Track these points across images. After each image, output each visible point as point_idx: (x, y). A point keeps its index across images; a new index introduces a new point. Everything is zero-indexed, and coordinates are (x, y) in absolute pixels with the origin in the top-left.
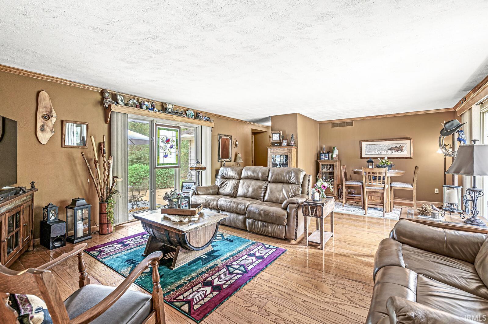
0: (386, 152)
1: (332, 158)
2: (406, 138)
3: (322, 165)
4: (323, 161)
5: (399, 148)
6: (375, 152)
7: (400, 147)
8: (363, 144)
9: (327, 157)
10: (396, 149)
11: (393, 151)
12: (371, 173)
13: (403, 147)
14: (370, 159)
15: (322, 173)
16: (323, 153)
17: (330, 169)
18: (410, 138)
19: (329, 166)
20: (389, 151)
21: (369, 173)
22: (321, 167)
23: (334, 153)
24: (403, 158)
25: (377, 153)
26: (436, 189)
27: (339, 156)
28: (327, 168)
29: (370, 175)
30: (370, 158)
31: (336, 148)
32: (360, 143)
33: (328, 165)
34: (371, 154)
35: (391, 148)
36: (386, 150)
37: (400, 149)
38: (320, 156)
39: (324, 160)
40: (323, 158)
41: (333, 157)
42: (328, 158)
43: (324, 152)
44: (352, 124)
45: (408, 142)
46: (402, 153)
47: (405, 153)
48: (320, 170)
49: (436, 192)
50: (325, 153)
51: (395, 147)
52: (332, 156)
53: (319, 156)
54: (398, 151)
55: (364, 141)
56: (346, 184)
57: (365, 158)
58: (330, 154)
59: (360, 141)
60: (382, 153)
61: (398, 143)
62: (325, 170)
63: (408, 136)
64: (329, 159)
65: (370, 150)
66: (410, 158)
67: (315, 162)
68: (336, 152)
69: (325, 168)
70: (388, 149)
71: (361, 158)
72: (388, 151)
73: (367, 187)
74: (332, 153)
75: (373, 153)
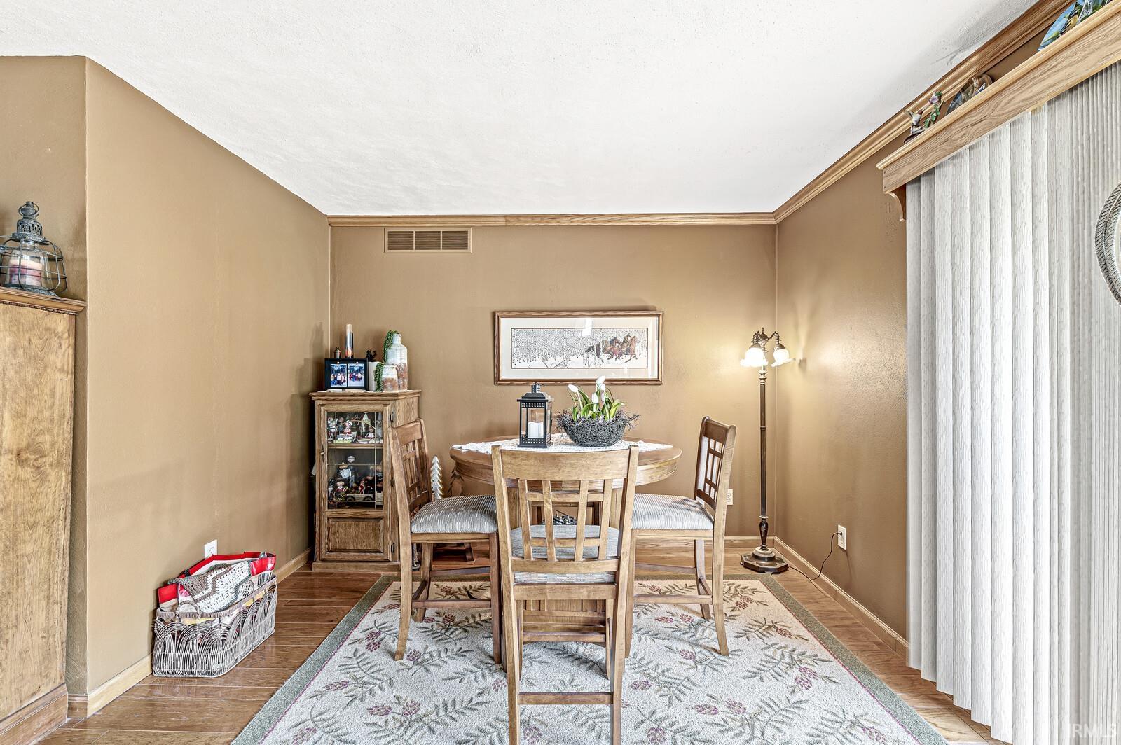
0: (581, 358)
1: (381, 385)
2: (645, 311)
3: (330, 414)
4: (337, 398)
5: (622, 345)
6: (545, 359)
7: (625, 341)
8: (506, 324)
9: (359, 375)
10: (613, 348)
11: (605, 357)
12: (547, 488)
13: (635, 340)
14: (534, 388)
15: (331, 450)
16: (347, 361)
17: (371, 435)
18: (655, 308)
19: (365, 418)
20: (592, 356)
21: (536, 486)
22: (326, 424)
23: (390, 361)
24: (636, 382)
25: (551, 362)
27: (410, 374)
28: (356, 428)
29: (538, 497)
30: (534, 383)
31: (397, 339)
32: (495, 319)
33: (361, 415)
34: (533, 364)
35: (599, 344)
36: (584, 350)
37: (628, 347)
38: (329, 371)
39: (340, 390)
40: (339, 382)
41: (384, 376)
42: (361, 383)
43: (350, 354)
44: (466, 243)
45: (651, 322)
46: (633, 363)
47: (642, 364)
48: (323, 441)
50: (353, 360)
51: (613, 341)
52: (378, 371)
53: (322, 373)
54: (620, 355)
55: (510, 312)
56: (416, 530)
57: (512, 382)
58: (373, 366)
59: (493, 314)
60: (570, 365)
61: (620, 327)
62: (345, 439)
63: (651, 302)
64: (366, 387)
65: (528, 352)
66: (657, 382)
67: (300, 404)
68: (398, 355)
69: (347, 430)
70: (590, 349)
71: (497, 381)
72: (590, 355)
73: (522, 577)
74: (383, 360)
75: (538, 363)
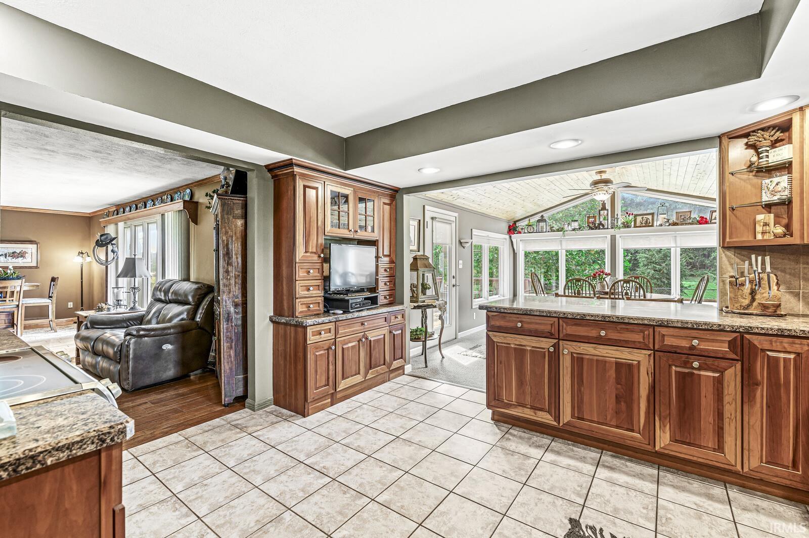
2: (31, 242)
5: (19, 254)
10: (14, 255)
11: (10, 258)
13: (26, 253)
18: (35, 242)
20: (3, 258)
24: (26, 267)
26: (69, 303)
35: (6, 254)
37: (22, 255)
45: (33, 247)
46: (25, 260)
47: (29, 261)
49: (69, 307)
51: (13, 253)
54: (18, 257)
61: (18, 248)
63: (33, 239)
66: (37, 267)
70: (2, 256)
